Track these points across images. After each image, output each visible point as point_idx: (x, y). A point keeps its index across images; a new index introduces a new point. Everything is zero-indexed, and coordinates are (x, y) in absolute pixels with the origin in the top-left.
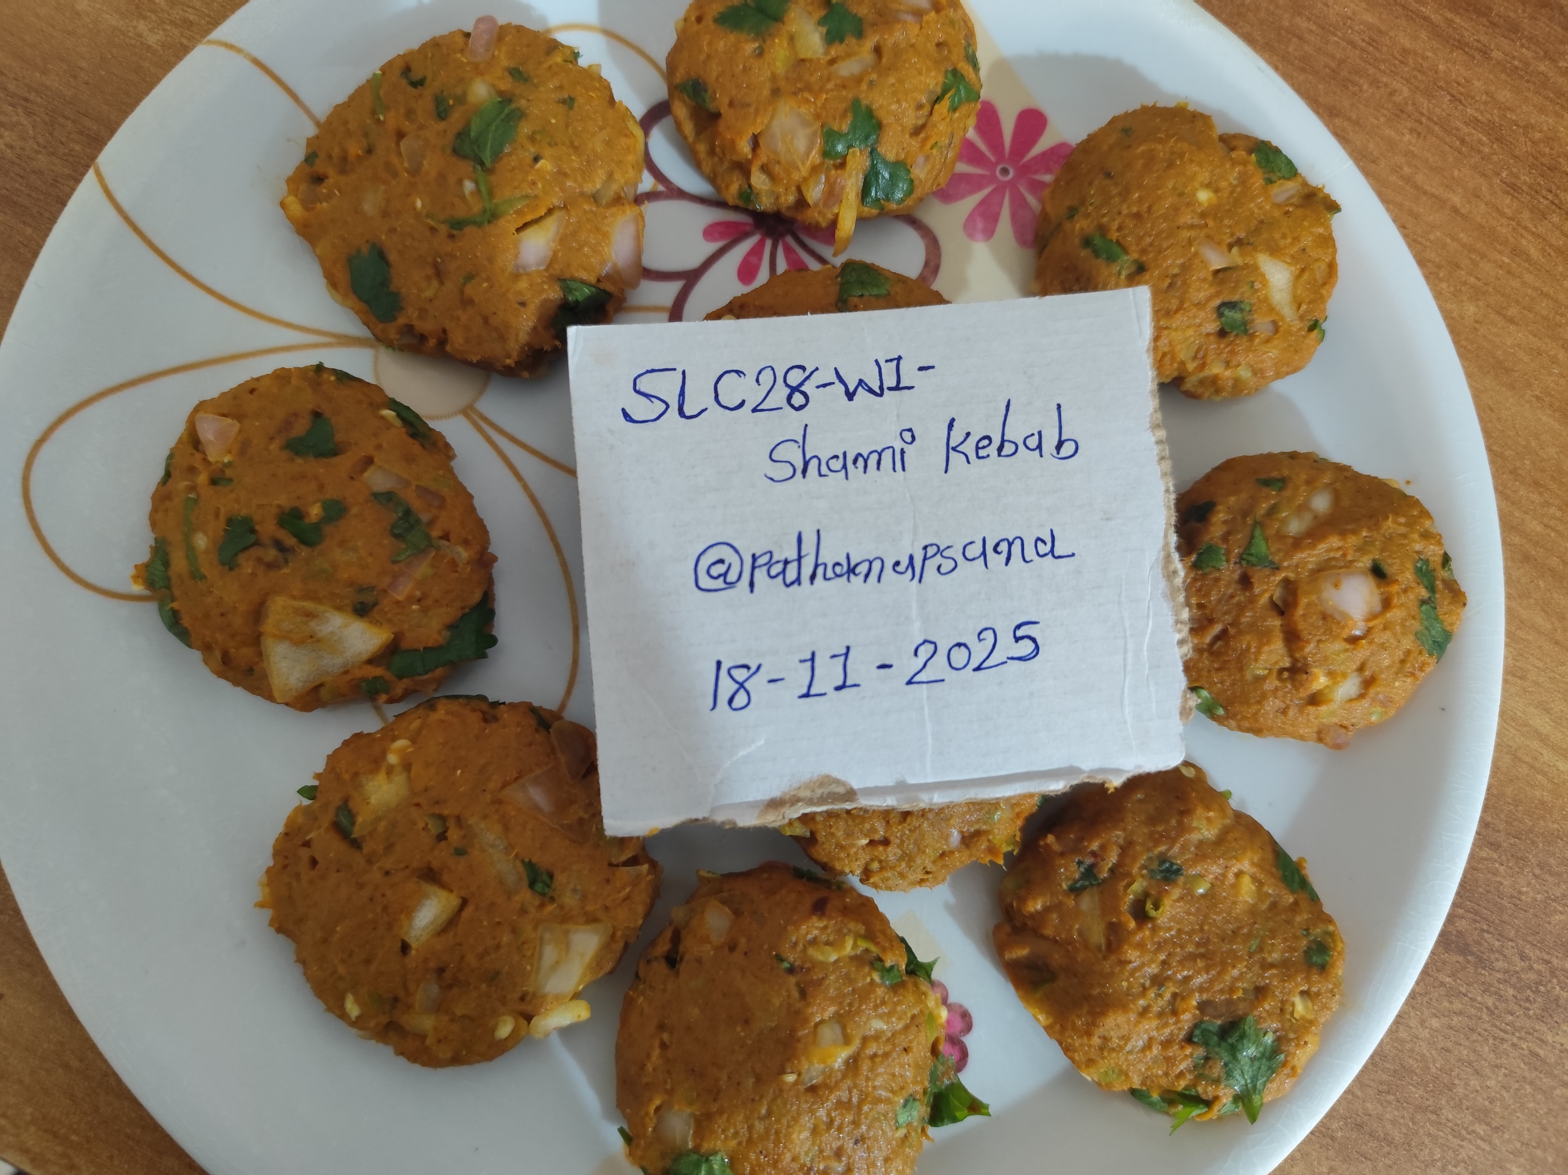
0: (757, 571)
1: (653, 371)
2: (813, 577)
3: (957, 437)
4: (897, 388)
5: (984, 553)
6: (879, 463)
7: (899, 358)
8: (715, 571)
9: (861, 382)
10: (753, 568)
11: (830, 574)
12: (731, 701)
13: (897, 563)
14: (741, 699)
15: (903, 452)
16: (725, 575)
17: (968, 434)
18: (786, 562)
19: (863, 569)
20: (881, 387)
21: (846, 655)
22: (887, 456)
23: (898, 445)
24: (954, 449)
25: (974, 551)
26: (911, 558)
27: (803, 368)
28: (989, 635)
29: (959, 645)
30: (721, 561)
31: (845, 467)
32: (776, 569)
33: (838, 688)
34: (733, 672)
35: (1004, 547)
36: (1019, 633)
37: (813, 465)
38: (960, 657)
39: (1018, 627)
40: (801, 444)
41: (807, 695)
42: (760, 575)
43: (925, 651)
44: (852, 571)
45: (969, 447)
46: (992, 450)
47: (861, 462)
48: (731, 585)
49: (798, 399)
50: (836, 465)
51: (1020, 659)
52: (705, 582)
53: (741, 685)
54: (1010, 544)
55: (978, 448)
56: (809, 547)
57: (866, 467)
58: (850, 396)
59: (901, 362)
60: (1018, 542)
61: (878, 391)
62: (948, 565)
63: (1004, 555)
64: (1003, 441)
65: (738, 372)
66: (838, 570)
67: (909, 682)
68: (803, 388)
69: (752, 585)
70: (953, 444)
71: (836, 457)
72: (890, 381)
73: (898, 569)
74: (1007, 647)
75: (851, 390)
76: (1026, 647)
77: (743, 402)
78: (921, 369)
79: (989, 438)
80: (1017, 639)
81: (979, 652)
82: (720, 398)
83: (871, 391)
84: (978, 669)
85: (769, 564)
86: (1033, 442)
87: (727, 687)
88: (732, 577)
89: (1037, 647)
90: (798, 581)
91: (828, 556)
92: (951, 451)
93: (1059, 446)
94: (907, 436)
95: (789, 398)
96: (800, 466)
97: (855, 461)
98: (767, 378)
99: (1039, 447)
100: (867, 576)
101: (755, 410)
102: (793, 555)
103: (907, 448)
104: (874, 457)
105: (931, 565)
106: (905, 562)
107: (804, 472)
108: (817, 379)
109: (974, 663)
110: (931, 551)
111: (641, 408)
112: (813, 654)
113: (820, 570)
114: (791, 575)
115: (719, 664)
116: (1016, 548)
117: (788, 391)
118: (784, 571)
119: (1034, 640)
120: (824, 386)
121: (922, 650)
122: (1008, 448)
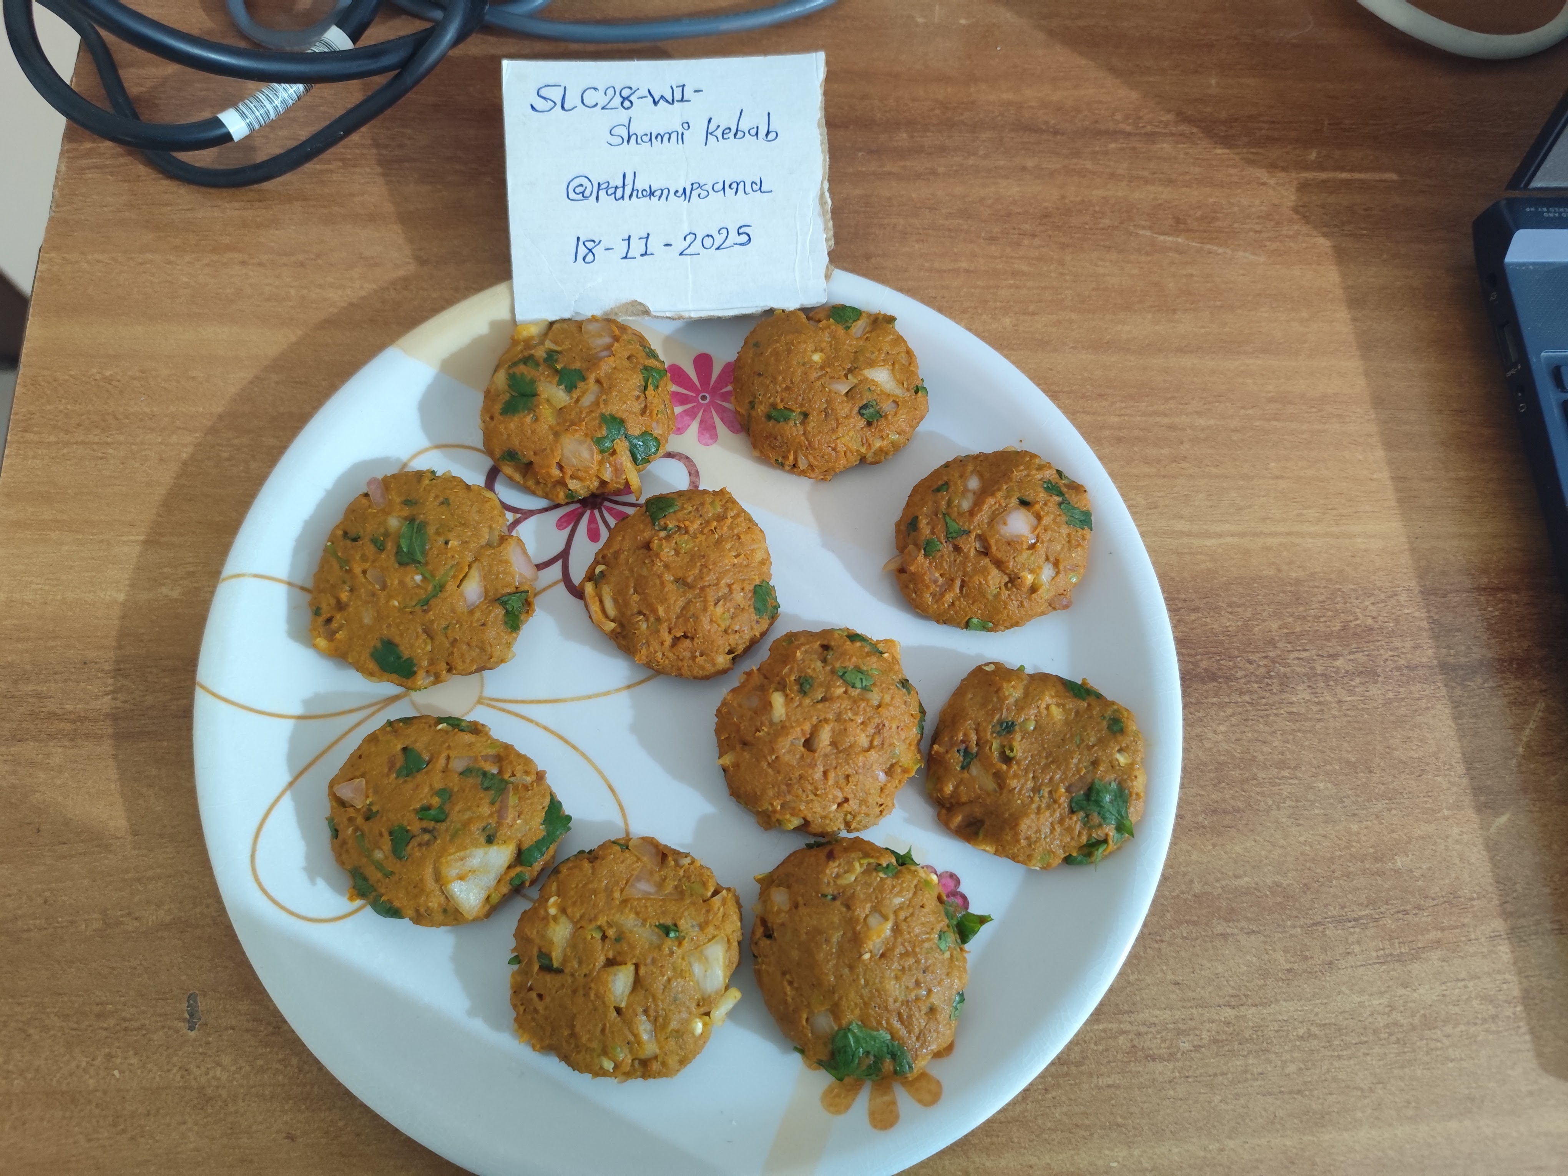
0: (600, 192)
1: (548, 86)
2: (631, 196)
3: (712, 127)
4: (682, 100)
5: (724, 188)
6: (669, 139)
7: (684, 86)
8: (578, 190)
9: (662, 97)
10: (599, 189)
11: (640, 195)
12: (584, 259)
13: (677, 192)
14: (590, 257)
15: (683, 134)
16: (583, 193)
17: (719, 126)
18: (616, 188)
19: (658, 193)
20: (673, 100)
21: (647, 238)
22: (674, 136)
23: (680, 130)
24: (711, 134)
25: (719, 187)
26: (685, 189)
27: (631, 88)
28: (724, 232)
29: (708, 236)
30: (581, 185)
31: (651, 140)
32: (611, 191)
33: (642, 255)
34: (586, 243)
35: (734, 186)
36: (740, 231)
37: (633, 138)
38: (708, 242)
39: (740, 228)
40: (627, 125)
41: (626, 257)
42: (602, 193)
43: (690, 238)
44: (652, 194)
45: (719, 133)
46: (731, 135)
47: (659, 138)
48: (586, 198)
49: (627, 104)
50: (646, 139)
51: (740, 244)
52: (572, 195)
53: (590, 250)
54: (738, 184)
55: (723, 134)
56: (629, 180)
57: (662, 140)
58: (655, 103)
59: (685, 88)
60: (742, 184)
61: (670, 100)
62: (704, 194)
63: (735, 190)
64: (737, 130)
65: (595, 89)
66: (645, 193)
67: (681, 254)
68: (631, 98)
69: (597, 198)
70: (710, 131)
71: (646, 135)
72: (678, 96)
73: (678, 194)
74: (734, 237)
75: (656, 100)
76: (744, 238)
77: (597, 104)
78: (695, 91)
79: (730, 129)
80: (739, 234)
81: (719, 240)
82: (585, 101)
83: (667, 101)
84: (718, 248)
85: (607, 188)
86: (753, 132)
87: (582, 251)
88: (587, 194)
89: (750, 239)
90: (623, 197)
91: (639, 186)
92: (709, 136)
93: (768, 133)
94: (686, 126)
95: (622, 104)
96: (626, 137)
97: (656, 138)
98: (610, 92)
99: (757, 134)
100: (660, 197)
101: (603, 108)
102: (620, 184)
103: (685, 132)
104: (667, 136)
105: (695, 194)
106: (681, 191)
107: (628, 141)
108: (637, 94)
109: (716, 245)
110: (695, 186)
111: (540, 104)
112: (629, 237)
113: (635, 193)
114: (619, 193)
115: (578, 238)
116: (741, 186)
117: (621, 99)
118: (615, 193)
119: (748, 235)
120: (642, 98)
121: (688, 238)
122: (740, 134)
